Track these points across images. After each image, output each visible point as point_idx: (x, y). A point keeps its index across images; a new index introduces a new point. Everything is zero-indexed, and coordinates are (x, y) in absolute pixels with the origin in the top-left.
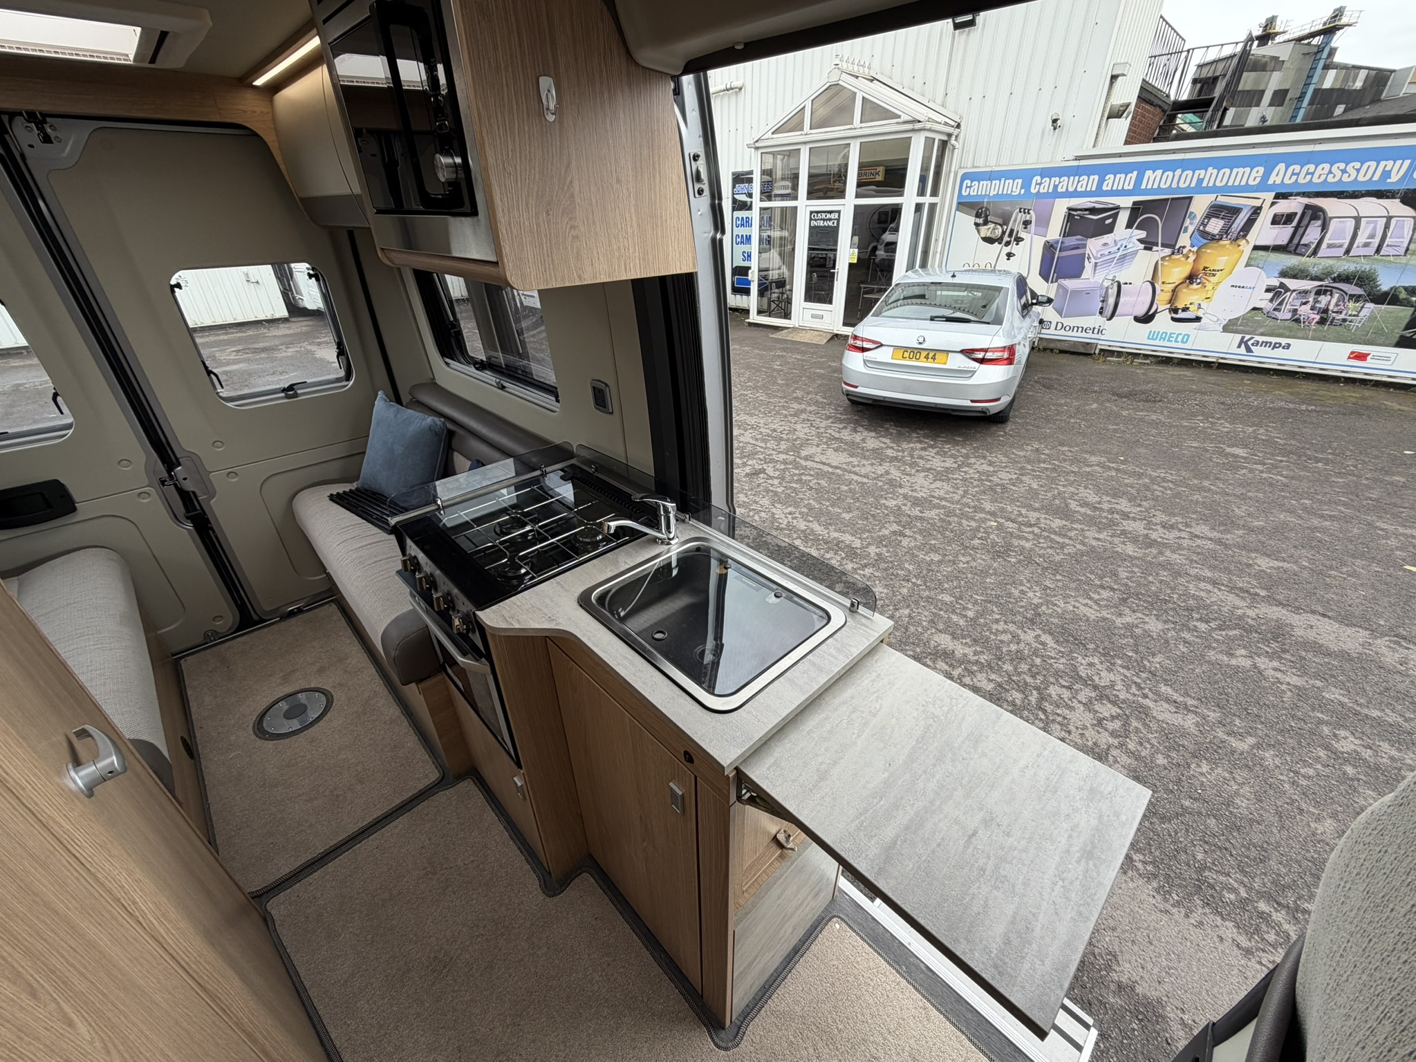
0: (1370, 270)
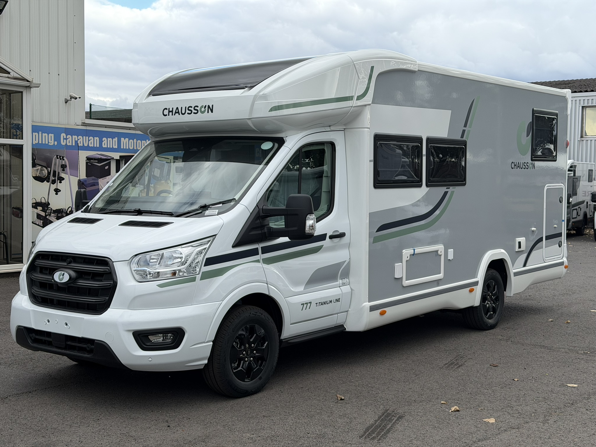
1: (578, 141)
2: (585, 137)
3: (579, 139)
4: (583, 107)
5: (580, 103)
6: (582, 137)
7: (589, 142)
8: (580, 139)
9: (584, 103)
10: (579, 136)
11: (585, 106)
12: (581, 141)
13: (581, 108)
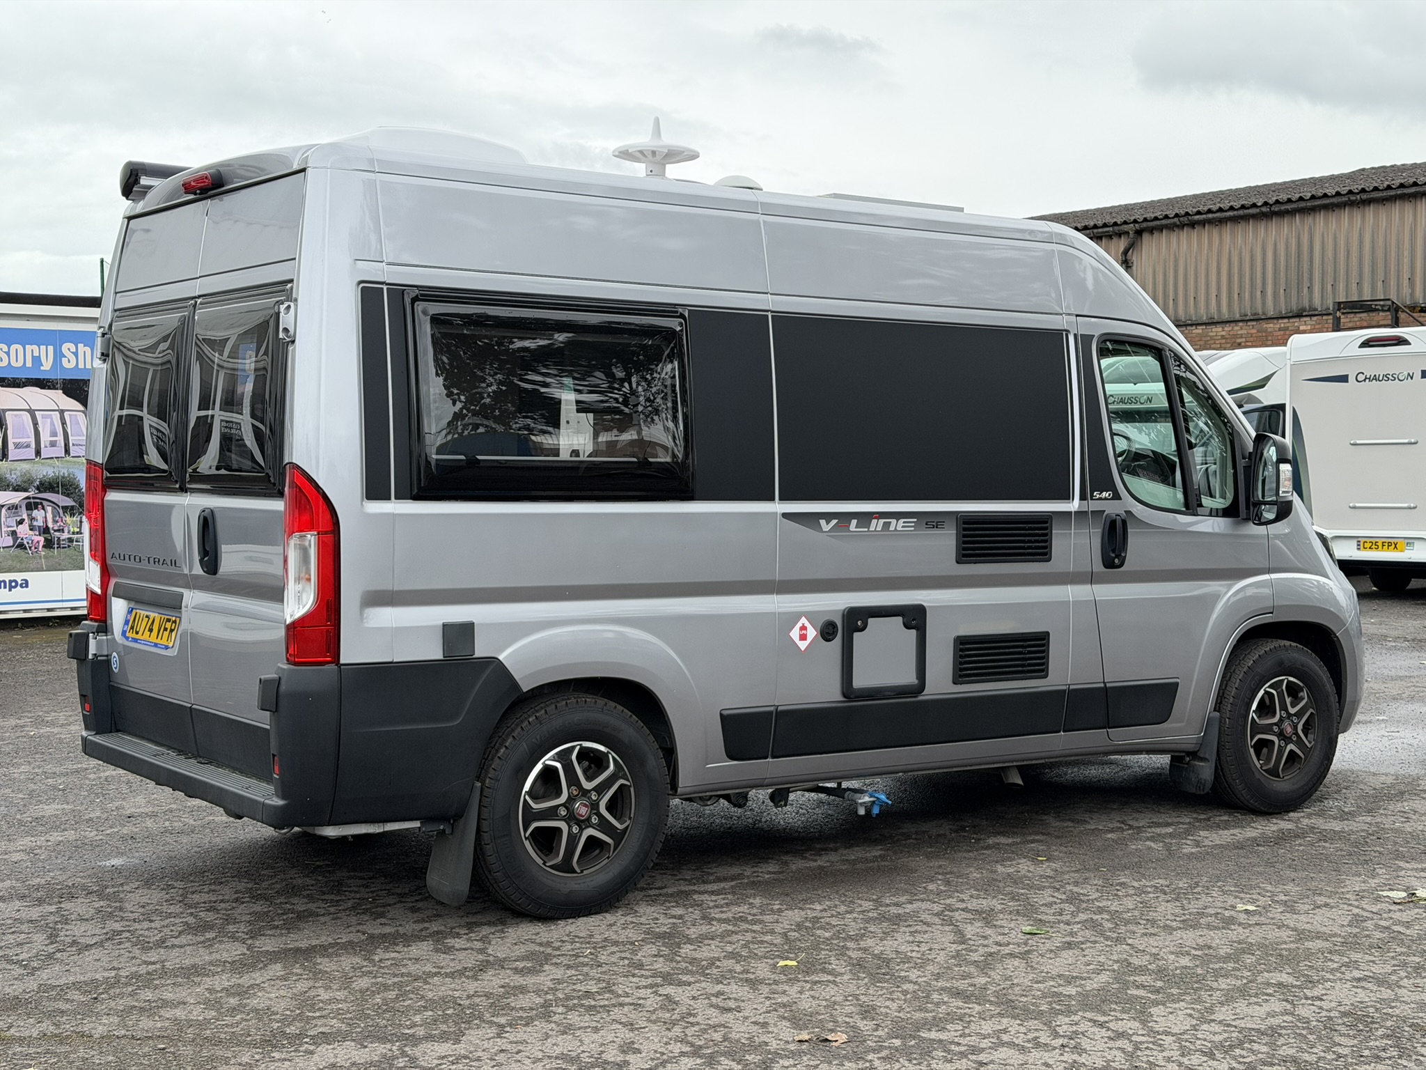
0: (69, 475)
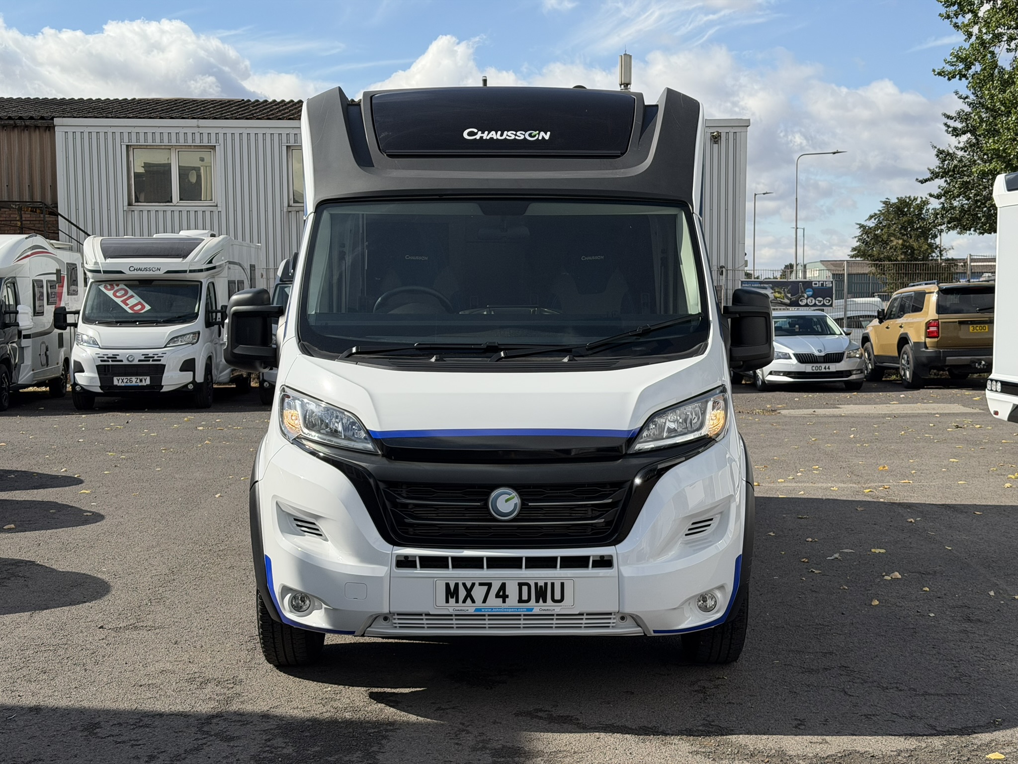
1: (124, 211)
2: (137, 204)
3: (125, 208)
4: (127, 146)
5: (122, 140)
6: (130, 204)
7: (145, 213)
8: (128, 208)
9: (130, 140)
10: (126, 203)
11: (130, 145)
12: (130, 212)
13: (124, 148)
